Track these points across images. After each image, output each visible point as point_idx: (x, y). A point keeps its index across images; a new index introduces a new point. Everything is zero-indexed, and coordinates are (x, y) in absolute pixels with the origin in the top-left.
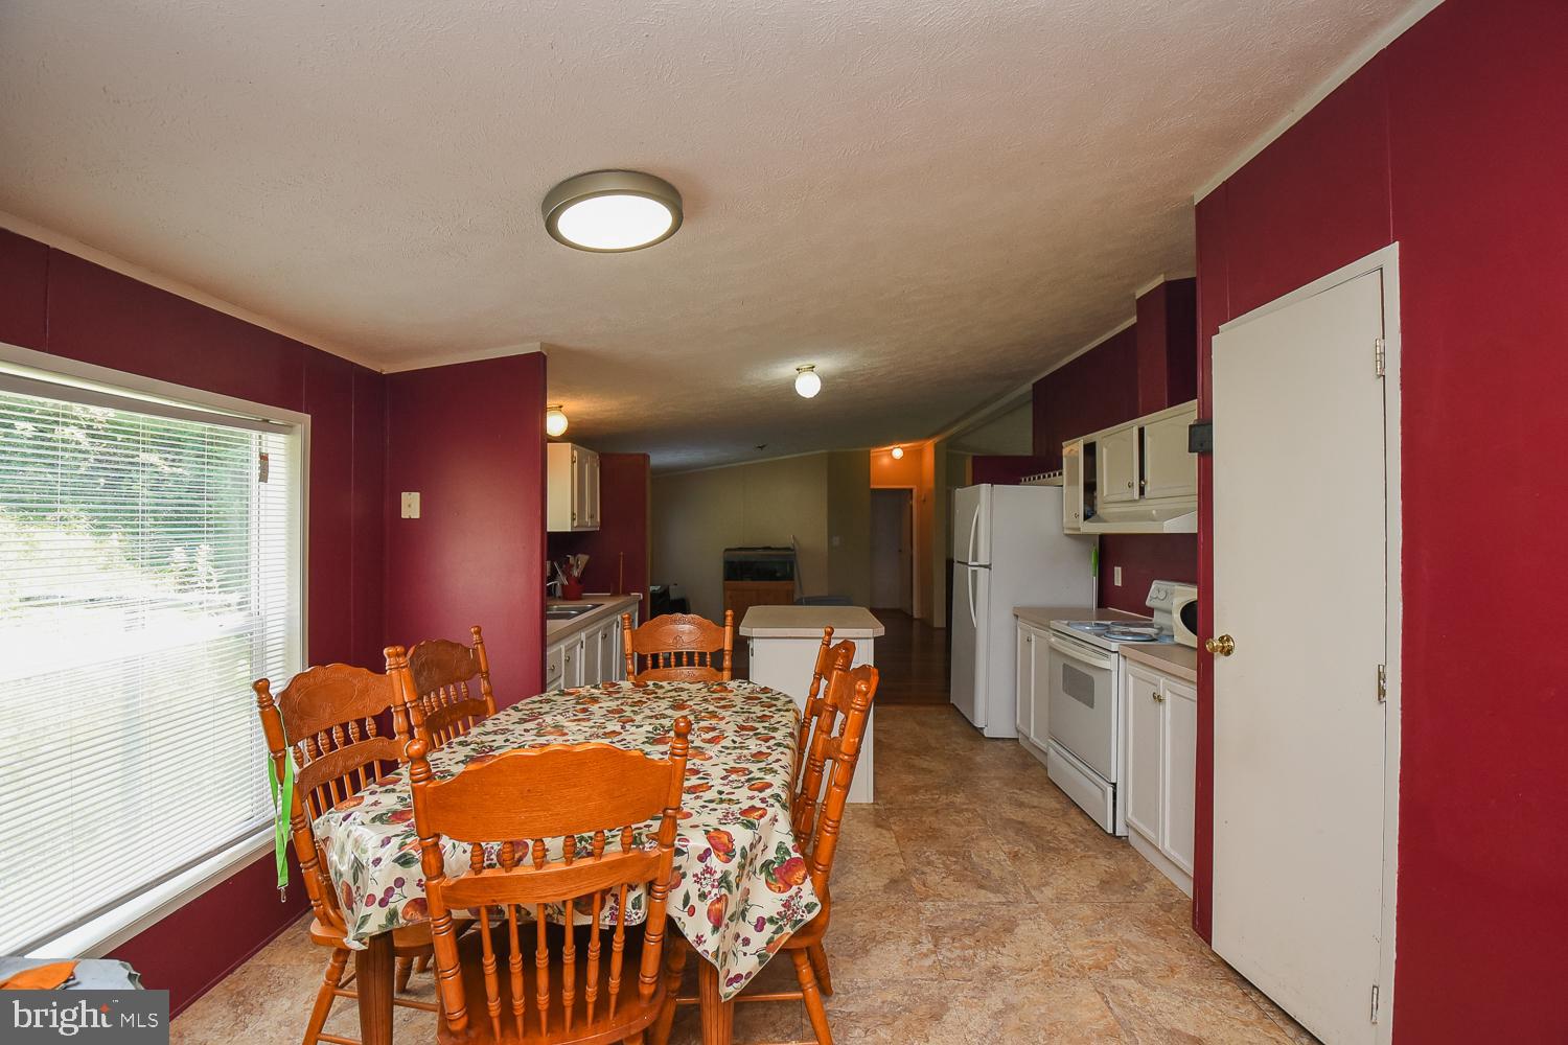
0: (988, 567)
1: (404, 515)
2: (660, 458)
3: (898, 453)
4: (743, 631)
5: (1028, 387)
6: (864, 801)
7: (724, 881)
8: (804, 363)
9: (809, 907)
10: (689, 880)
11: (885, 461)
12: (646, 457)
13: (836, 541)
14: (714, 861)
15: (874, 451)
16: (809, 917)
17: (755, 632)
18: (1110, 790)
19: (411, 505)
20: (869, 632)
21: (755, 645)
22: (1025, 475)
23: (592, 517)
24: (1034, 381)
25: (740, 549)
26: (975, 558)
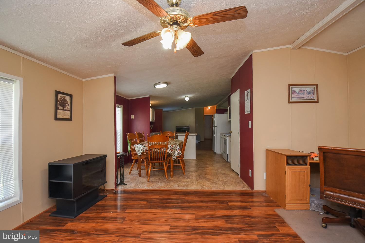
0: (217, 127)
1: (132, 118)
2: (164, 109)
3: (209, 108)
4: (177, 135)
5: (227, 97)
6: (194, 159)
7: (172, 148)
8: (187, 96)
9: (181, 153)
10: (169, 148)
11: (208, 109)
12: (162, 110)
13: (197, 125)
14: (171, 147)
15: (205, 108)
16: (181, 154)
17: (179, 135)
18: (227, 155)
19: (133, 117)
20: (195, 135)
21: (179, 137)
22: (225, 112)
23: (154, 119)
24: (228, 96)
25: (179, 126)
26: (215, 125)
